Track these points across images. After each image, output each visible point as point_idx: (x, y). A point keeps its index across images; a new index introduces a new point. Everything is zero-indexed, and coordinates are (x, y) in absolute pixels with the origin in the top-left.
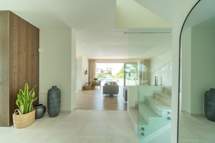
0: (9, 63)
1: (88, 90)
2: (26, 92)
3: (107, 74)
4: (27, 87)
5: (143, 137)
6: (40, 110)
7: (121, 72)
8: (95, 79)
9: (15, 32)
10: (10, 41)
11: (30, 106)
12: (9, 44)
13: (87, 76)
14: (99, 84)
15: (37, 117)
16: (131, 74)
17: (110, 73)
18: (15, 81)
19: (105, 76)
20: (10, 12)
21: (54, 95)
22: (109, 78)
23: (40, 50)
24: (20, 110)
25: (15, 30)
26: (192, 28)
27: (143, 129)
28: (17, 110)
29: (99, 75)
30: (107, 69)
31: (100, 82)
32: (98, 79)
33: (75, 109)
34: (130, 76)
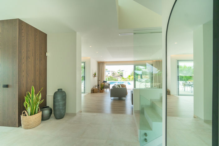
0: (18, 67)
1: (97, 92)
2: (33, 94)
3: (119, 76)
4: (33, 89)
5: (145, 143)
6: (46, 112)
7: (132, 74)
8: (104, 82)
9: (23, 38)
10: (19, 47)
11: (37, 108)
12: (18, 49)
13: (96, 78)
14: (108, 87)
15: (43, 119)
16: (143, 76)
17: (121, 76)
18: (23, 85)
19: (117, 78)
20: (19, 20)
21: (59, 97)
22: (120, 80)
23: (47, 54)
24: (27, 112)
25: (23, 37)
26: (203, 25)
27: (146, 134)
28: (24, 112)
29: (110, 77)
30: (119, 72)
31: (109, 85)
32: (108, 82)
33: (81, 112)
34: (142, 78)
